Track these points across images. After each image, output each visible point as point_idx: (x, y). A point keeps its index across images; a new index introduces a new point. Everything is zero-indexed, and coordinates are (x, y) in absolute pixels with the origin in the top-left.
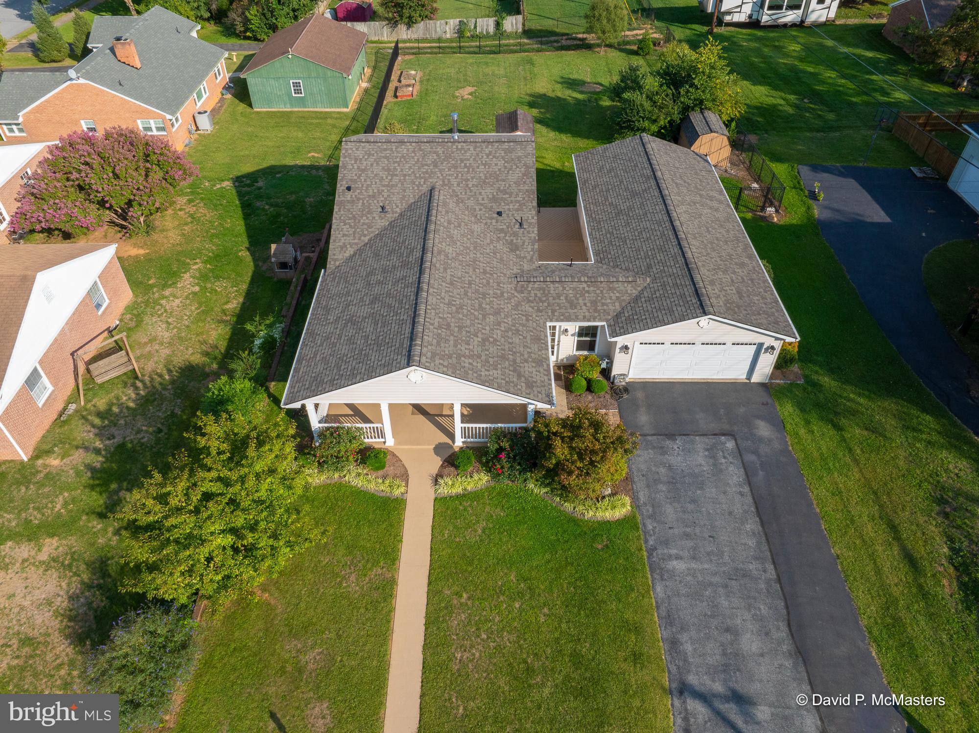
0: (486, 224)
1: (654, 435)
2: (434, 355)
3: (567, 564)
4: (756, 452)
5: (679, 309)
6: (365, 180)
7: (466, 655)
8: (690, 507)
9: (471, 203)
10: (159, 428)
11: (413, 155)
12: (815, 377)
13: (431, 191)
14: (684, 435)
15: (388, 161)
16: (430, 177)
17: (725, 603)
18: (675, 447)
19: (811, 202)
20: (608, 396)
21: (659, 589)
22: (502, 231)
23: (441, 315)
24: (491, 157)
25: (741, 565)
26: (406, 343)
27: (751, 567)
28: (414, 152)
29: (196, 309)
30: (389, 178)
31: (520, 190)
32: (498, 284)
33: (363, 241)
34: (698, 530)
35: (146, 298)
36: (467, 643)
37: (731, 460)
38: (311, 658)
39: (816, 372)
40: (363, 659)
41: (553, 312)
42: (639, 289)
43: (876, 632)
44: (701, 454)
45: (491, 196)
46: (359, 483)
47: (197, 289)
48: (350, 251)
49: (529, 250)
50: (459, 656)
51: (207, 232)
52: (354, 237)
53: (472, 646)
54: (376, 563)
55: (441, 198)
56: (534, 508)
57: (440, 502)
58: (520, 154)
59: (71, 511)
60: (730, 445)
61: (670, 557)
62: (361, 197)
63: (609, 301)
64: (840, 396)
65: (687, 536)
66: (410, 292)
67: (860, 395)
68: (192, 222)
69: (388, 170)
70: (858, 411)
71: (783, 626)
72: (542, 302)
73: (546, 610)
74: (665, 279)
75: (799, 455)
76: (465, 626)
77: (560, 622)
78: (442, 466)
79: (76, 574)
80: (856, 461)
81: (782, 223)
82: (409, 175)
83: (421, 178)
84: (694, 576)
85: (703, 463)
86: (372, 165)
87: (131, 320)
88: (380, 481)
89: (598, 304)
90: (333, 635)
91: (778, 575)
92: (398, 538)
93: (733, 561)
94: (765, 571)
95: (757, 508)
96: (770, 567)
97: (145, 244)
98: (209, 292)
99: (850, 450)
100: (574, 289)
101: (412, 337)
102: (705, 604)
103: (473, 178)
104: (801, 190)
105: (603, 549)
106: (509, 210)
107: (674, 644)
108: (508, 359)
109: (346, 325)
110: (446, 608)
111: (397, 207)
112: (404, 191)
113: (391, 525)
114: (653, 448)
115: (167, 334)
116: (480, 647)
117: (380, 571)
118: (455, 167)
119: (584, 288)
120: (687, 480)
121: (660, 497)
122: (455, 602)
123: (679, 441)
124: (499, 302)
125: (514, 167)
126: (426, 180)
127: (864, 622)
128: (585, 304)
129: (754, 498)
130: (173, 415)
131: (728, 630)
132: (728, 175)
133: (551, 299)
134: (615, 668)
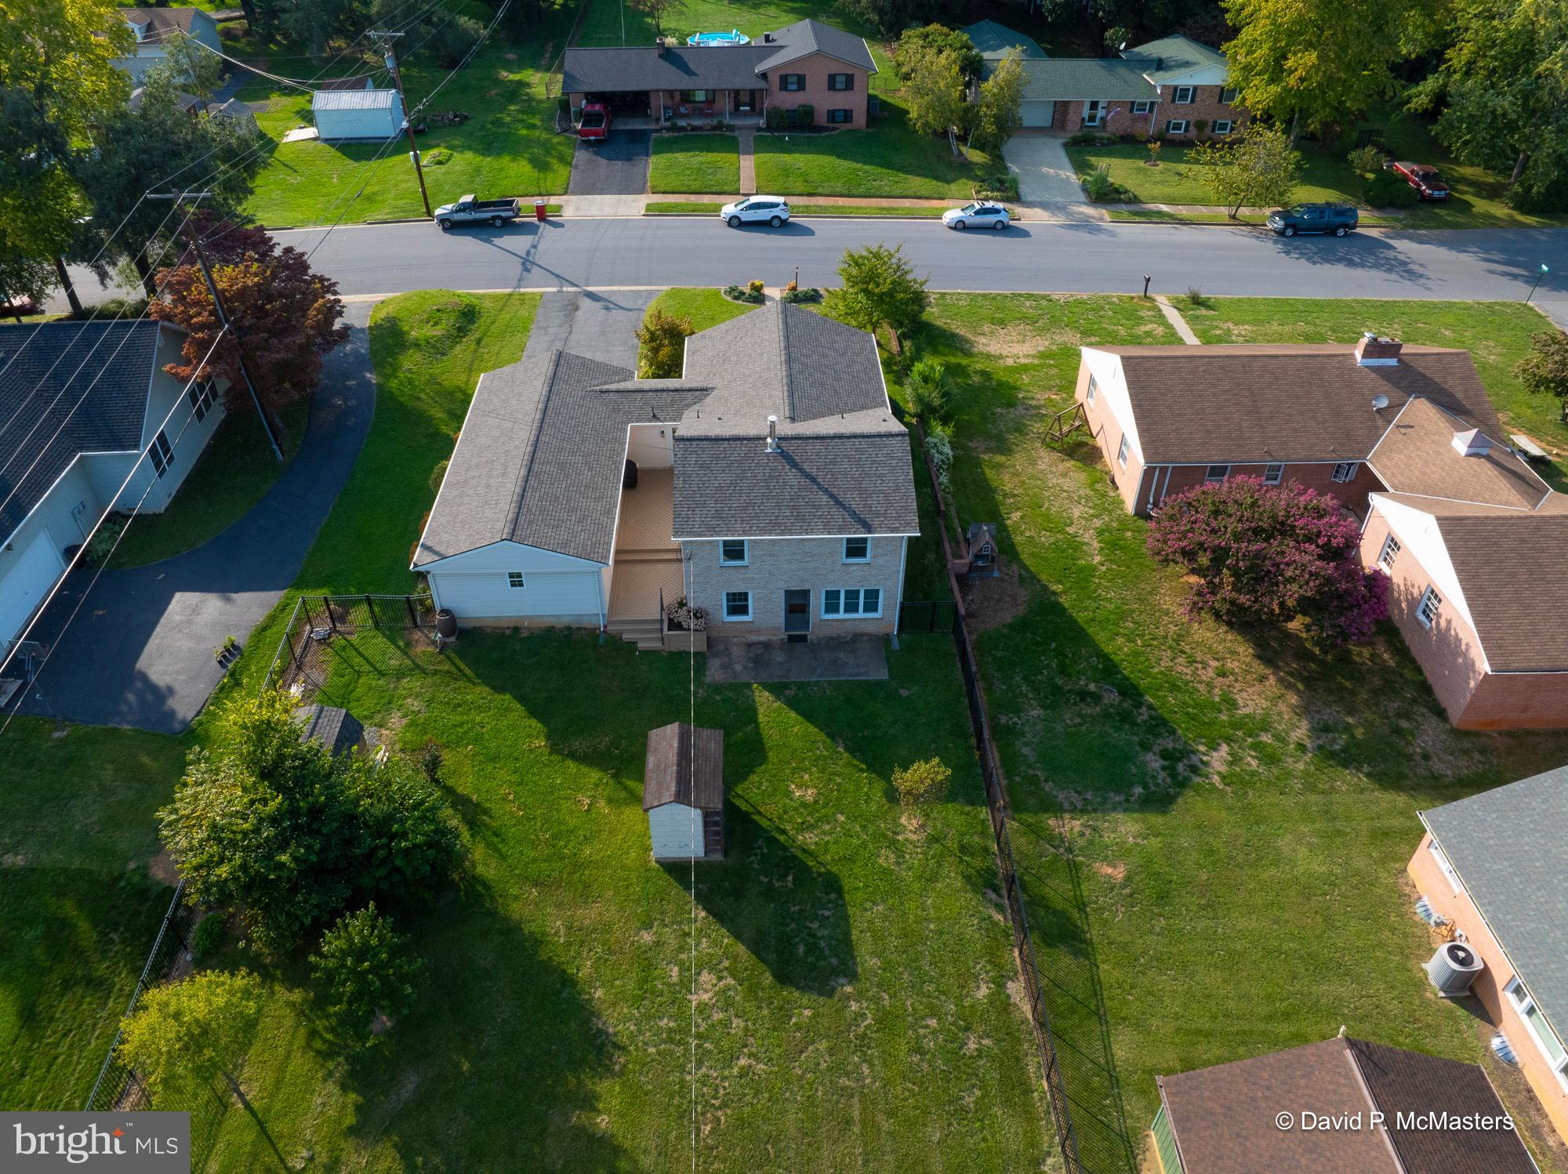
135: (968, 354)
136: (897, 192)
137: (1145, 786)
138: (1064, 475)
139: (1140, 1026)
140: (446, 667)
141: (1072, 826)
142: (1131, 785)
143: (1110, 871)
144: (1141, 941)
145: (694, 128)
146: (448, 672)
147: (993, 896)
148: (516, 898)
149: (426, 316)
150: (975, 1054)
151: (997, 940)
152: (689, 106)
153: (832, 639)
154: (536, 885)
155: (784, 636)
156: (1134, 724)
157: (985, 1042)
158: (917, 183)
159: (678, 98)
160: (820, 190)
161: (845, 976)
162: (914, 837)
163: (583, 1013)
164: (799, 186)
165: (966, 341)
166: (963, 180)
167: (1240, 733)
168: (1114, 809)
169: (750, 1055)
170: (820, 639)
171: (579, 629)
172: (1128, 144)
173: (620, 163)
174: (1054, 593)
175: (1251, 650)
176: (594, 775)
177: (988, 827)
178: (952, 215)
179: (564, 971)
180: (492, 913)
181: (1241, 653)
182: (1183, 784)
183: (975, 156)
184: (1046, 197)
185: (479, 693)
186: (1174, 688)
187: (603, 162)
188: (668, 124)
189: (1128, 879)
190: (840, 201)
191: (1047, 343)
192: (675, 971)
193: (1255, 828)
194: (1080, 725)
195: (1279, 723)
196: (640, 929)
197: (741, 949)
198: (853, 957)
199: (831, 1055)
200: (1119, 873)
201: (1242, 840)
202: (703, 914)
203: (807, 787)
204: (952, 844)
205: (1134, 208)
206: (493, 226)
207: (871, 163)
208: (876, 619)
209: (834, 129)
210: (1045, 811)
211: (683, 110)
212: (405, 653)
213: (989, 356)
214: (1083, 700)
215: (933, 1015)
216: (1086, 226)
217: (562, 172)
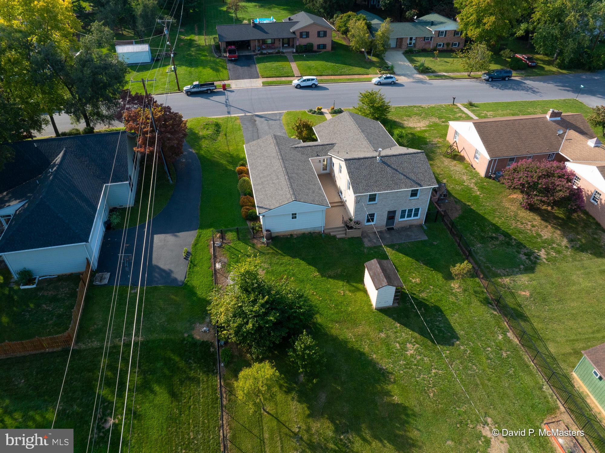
135: (403, 128)
136: (351, 73)
137: (524, 265)
138: (455, 166)
139: (554, 341)
140: (271, 251)
141: (507, 280)
142: (519, 265)
143: (524, 293)
144: (543, 314)
145: (269, 53)
146: (273, 253)
147: (491, 306)
148: (332, 328)
149: (202, 127)
150: (507, 357)
151: (498, 320)
152: (265, 45)
153: (403, 228)
154: (337, 323)
155: (385, 228)
156: (512, 246)
157: (508, 353)
158: (357, 69)
159: (261, 42)
160: (324, 74)
161: (455, 338)
162: (458, 290)
163: (372, 364)
164: (316, 73)
165: (401, 123)
166: (373, 68)
167: (546, 245)
168: (517, 273)
169: (435, 369)
170: (398, 228)
171: (314, 233)
172: (425, 52)
173: (246, 67)
174: (469, 206)
175: (539, 218)
176: (341, 283)
177: (480, 284)
178: (375, 80)
179: (359, 351)
180: (326, 334)
181: (537, 220)
182: (535, 263)
183: (374, 59)
184: (403, 73)
185: (286, 259)
186: (520, 232)
187: (239, 67)
188: (259, 52)
189: (531, 295)
190: (332, 77)
191: (428, 122)
192: (398, 345)
193: (563, 274)
194: (495, 248)
195: (557, 240)
196: (379, 333)
197: (416, 335)
198: (455, 332)
199: (462, 364)
200: (527, 294)
201: (561, 279)
202: (399, 325)
203: (416, 278)
204: (471, 291)
205: (434, 74)
206: (207, 93)
207: (338, 63)
208: (417, 219)
209: (320, 52)
210: (496, 277)
211: (263, 47)
212: (254, 248)
213: (411, 128)
214: (493, 239)
215: (489, 347)
216: (421, 81)
217: (225, 72)
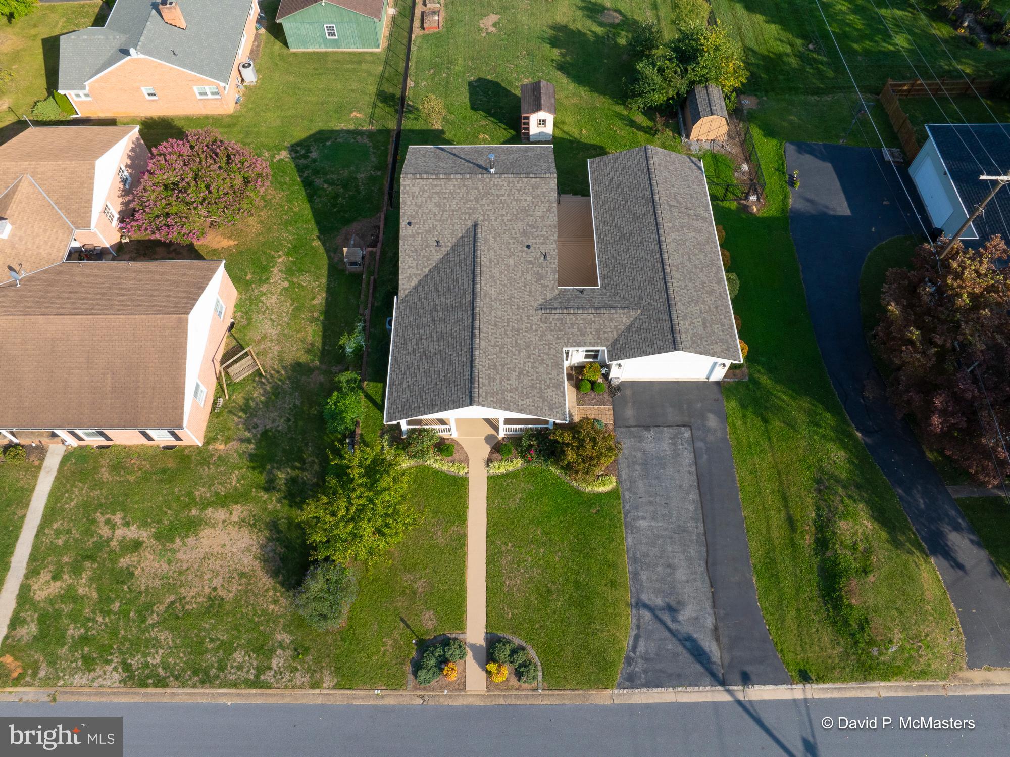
0: (518, 256)
1: (636, 426)
2: (487, 393)
3: (573, 523)
4: (703, 440)
5: (658, 342)
6: (422, 217)
7: (512, 582)
8: (654, 482)
9: (506, 237)
10: (288, 418)
11: (459, 191)
12: (756, 375)
13: (475, 226)
14: (656, 426)
15: (439, 196)
16: (474, 213)
17: (669, 549)
18: (649, 436)
19: (789, 189)
20: (605, 394)
21: (629, 539)
22: (530, 262)
23: (489, 357)
24: (521, 193)
25: (683, 524)
26: (468, 385)
27: (689, 525)
28: (459, 188)
29: (292, 305)
30: (441, 213)
31: (544, 225)
32: (528, 317)
33: (424, 272)
34: (658, 499)
35: (248, 294)
36: (512, 575)
37: (686, 446)
38: (420, 585)
39: (759, 371)
40: (451, 585)
41: (568, 339)
42: (632, 319)
43: (758, 567)
44: (666, 442)
45: (521, 231)
46: (436, 466)
47: (286, 284)
48: (415, 281)
49: (551, 279)
50: (507, 583)
51: (281, 218)
52: (417, 268)
53: (515, 577)
54: (453, 523)
55: (483, 234)
56: (553, 484)
57: (490, 478)
58: (545, 190)
59: (243, 485)
60: (687, 434)
61: (638, 518)
62: (420, 231)
63: (609, 330)
64: (772, 394)
65: (650, 503)
66: (466, 334)
67: (785, 393)
68: (265, 206)
69: (439, 206)
70: (781, 407)
71: (703, 564)
72: (561, 331)
73: (559, 554)
74: (651, 312)
75: (733, 443)
76: (510, 564)
77: (568, 562)
78: (491, 452)
79: (260, 530)
80: (772, 448)
81: (759, 215)
82: (457, 211)
83: (467, 213)
84: (652, 531)
85: (667, 449)
86: (426, 201)
87: (242, 317)
88: (451, 465)
89: (602, 332)
90: (431, 571)
91: (705, 530)
92: (465, 506)
93: (678, 521)
94: (697, 528)
95: (698, 483)
96: (701, 525)
97: (233, 235)
98: (298, 288)
99: (770, 439)
100: (584, 320)
101: (472, 381)
102: (657, 549)
103: (507, 213)
104: (783, 173)
105: (596, 513)
106: (536, 243)
107: (635, 574)
108: (536, 388)
109: (421, 359)
110: (499, 553)
111: (449, 241)
112: (453, 226)
113: (461, 497)
114: (635, 437)
115: (274, 332)
116: (520, 578)
117: (456, 529)
118: (493, 203)
119: (591, 319)
120: (655, 462)
121: (636, 474)
122: (504, 549)
123: (652, 431)
124: (529, 336)
125: (540, 202)
126: (470, 216)
127: (752, 561)
128: (591, 333)
129: (697, 475)
130: (295, 406)
131: (669, 566)
132: (724, 152)
133: (567, 328)
134: (599, 590)
137: (324, 145)
142: (331, 146)
143: (358, 115)
156: (314, 170)
186: (282, 184)
189: (351, 112)
194: (341, 170)
200: (354, 114)
214: (334, 181)
